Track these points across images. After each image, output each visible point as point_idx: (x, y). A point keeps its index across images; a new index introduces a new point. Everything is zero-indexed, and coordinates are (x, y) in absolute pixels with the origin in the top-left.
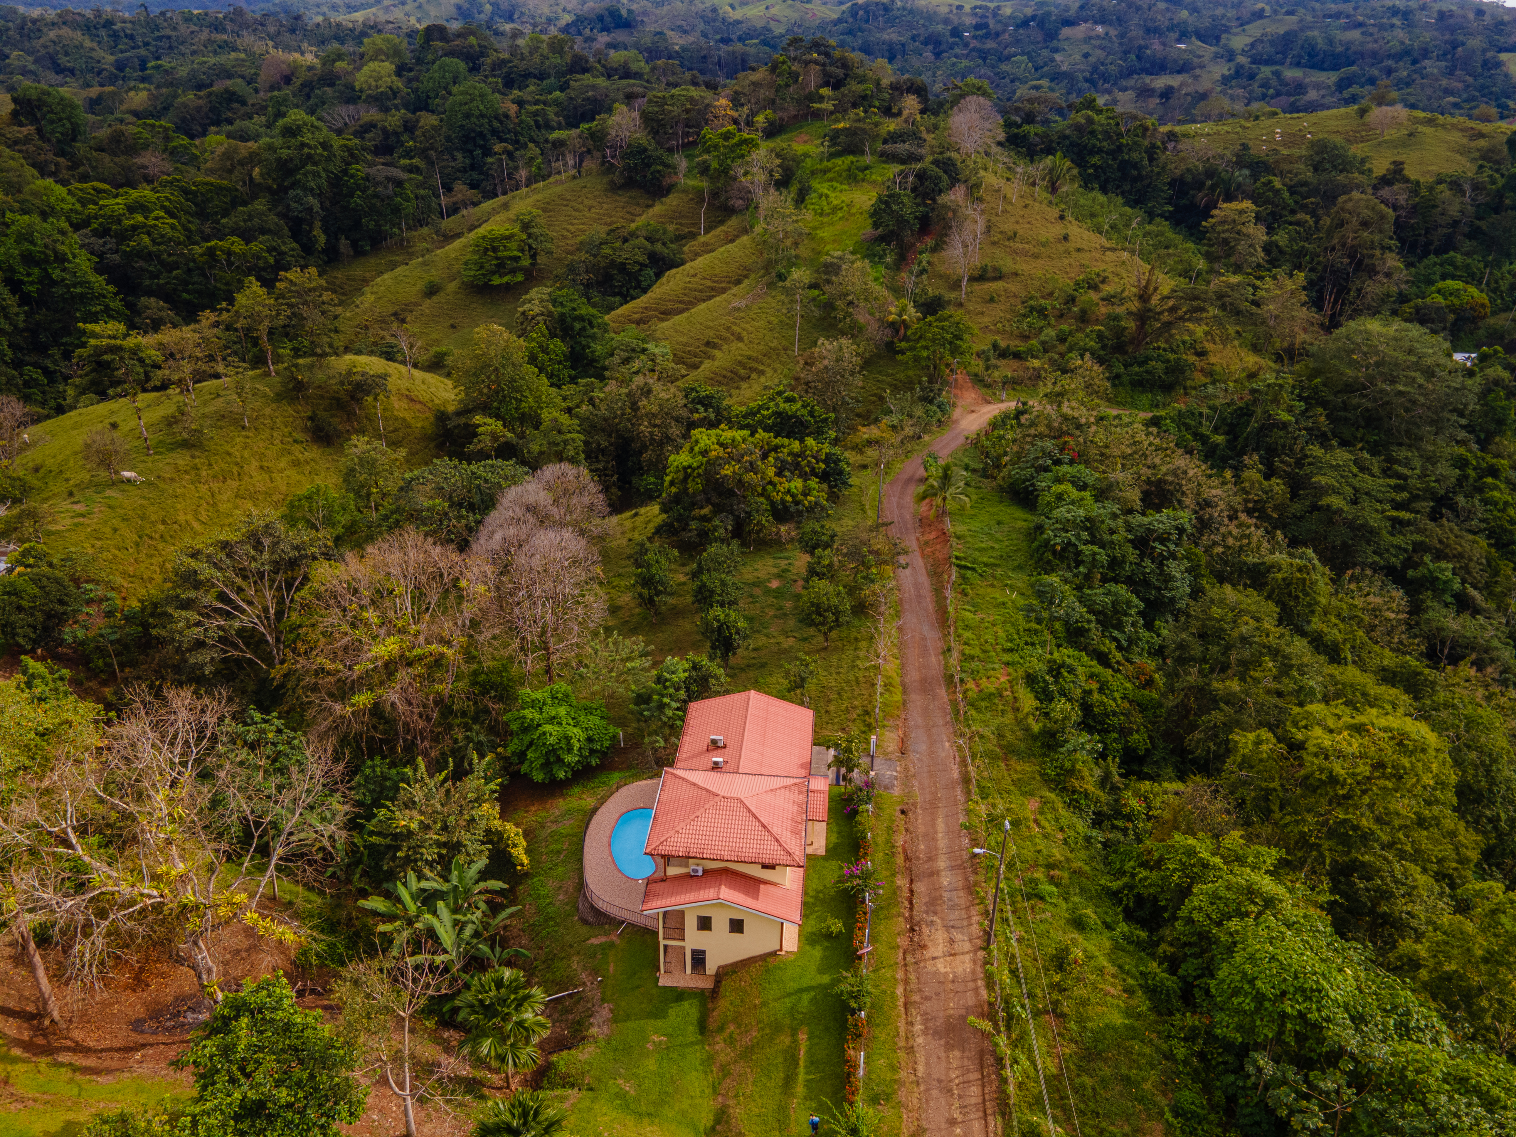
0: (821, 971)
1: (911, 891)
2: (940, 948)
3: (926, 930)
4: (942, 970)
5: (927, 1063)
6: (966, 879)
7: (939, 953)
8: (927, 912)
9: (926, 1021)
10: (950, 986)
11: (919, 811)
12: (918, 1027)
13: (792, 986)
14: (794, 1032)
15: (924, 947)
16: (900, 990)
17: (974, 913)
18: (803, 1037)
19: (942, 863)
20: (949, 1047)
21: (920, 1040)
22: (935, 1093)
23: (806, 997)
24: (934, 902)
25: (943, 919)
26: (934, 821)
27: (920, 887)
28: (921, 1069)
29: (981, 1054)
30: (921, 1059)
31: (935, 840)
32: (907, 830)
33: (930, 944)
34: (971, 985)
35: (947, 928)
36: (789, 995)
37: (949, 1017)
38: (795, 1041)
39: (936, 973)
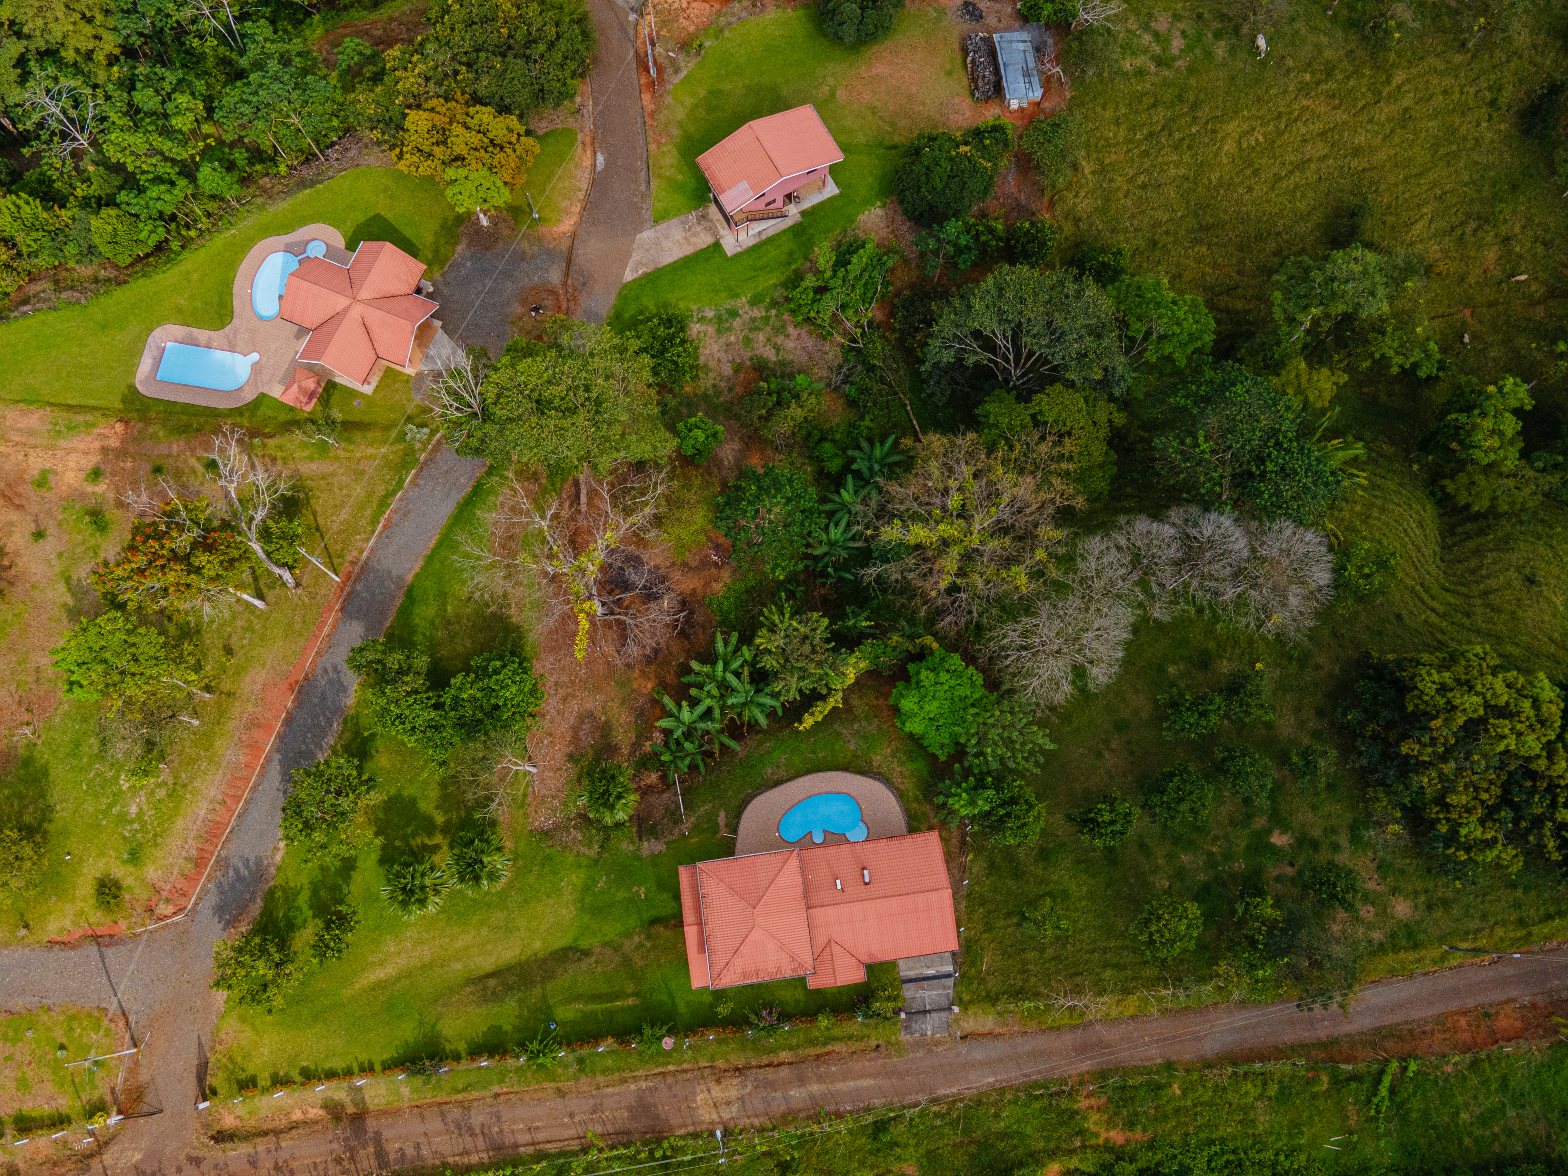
0: (688, 1004)
1: (779, 1065)
2: (720, 1094)
3: (736, 1081)
4: (698, 1098)
5: (613, 1094)
6: (800, 1111)
7: (714, 1094)
8: (756, 1080)
9: (649, 1089)
10: (684, 1106)
11: (880, 1062)
12: (644, 1085)
13: (673, 985)
14: (636, 994)
15: (718, 1082)
16: (671, 1068)
17: (762, 1119)
18: (630, 1002)
19: (815, 1088)
20: (630, 1109)
21: (633, 1087)
22: (592, 1101)
23: (664, 997)
24: (771, 1085)
25: (750, 1094)
26: (871, 1076)
27: (784, 1073)
28: (610, 1090)
29: (628, 1133)
30: (616, 1090)
31: (844, 1079)
32: (854, 1053)
33: (723, 1086)
34: (689, 1121)
35: (742, 1099)
36: (666, 985)
37: (655, 1106)
38: (628, 996)
39: (695, 1094)
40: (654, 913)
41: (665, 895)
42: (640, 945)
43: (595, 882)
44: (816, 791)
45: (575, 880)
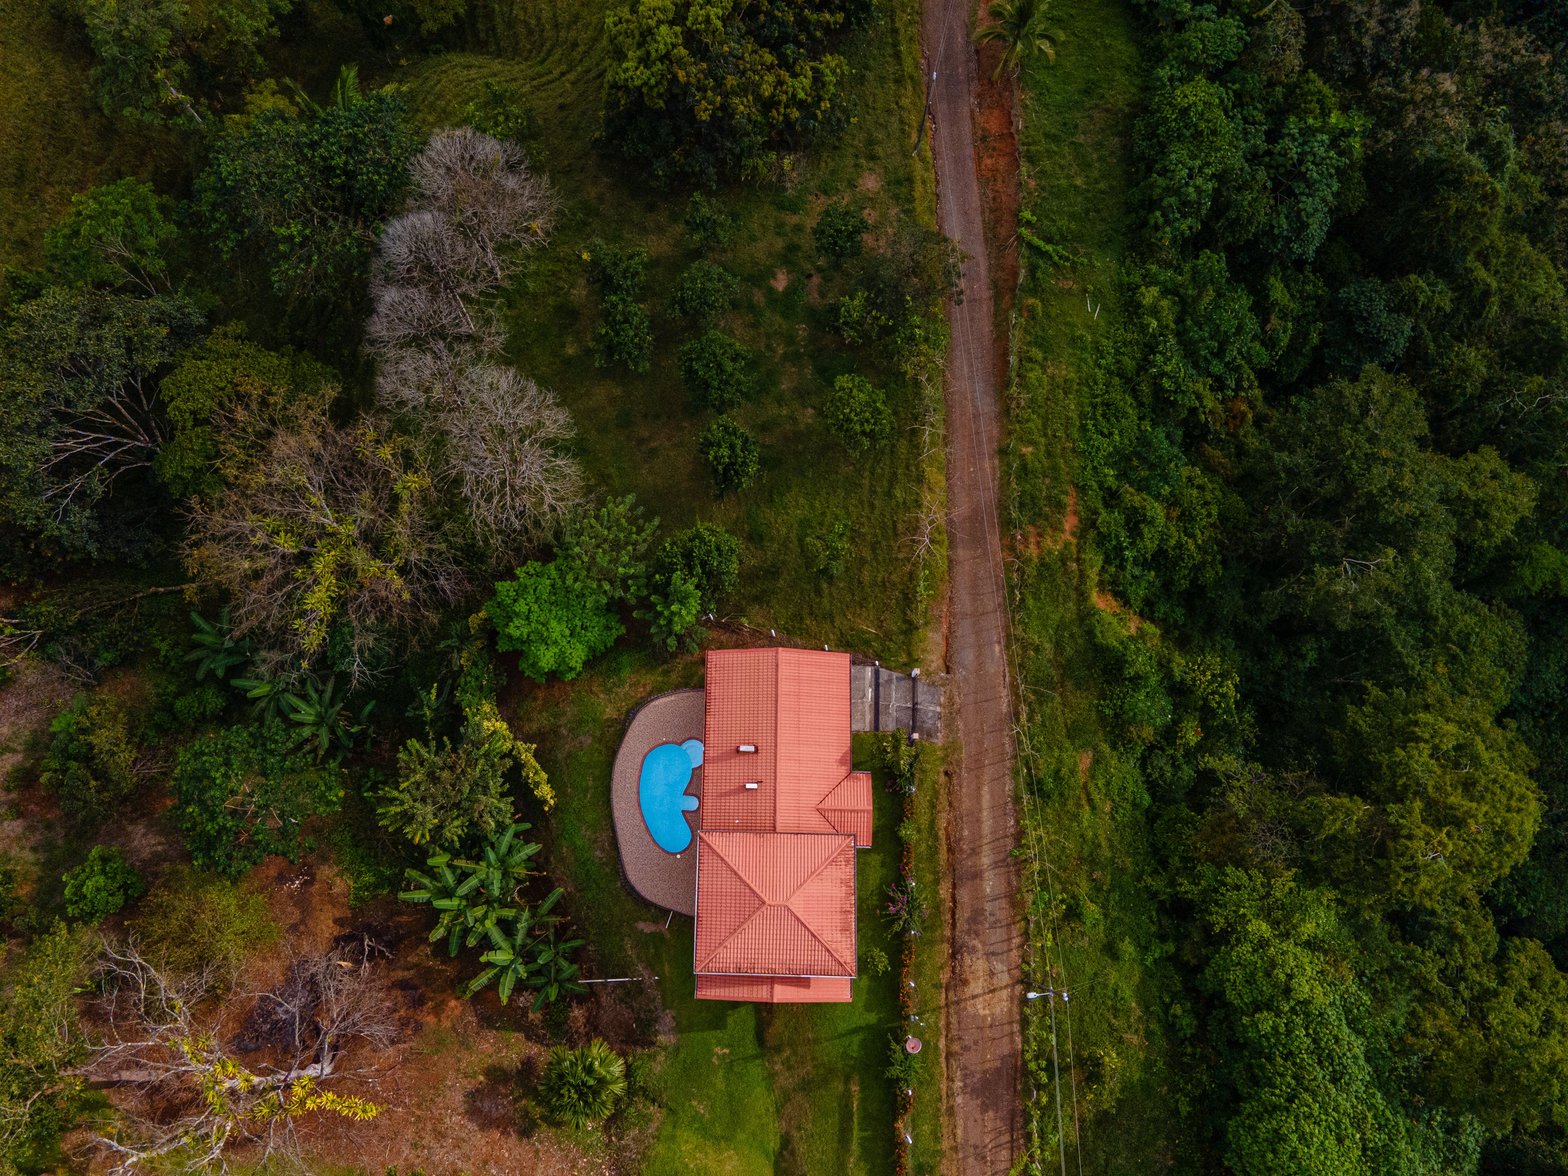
0: (868, 1008)
1: (954, 900)
2: (980, 982)
3: (967, 961)
4: (982, 1012)
5: (965, 1128)
6: (1009, 884)
7: (979, 991)
8: (968, 933)
9: (965, 1077)
10: (988, 1033)
11: (965, 774)
12: (958, 1084)
13: (842, 1027)
14: (847, 1079)
15: (965, 983)
16: (942, 1043)
17: (1015, 933)
18: (855, 1088)
19: (986, 860)
20: (984, 1108)
21: (959, 1100)
22: (971, 1160)
23: (857, 1039)
24: (977, 915)
25: (984, 944)
26: (979, 788)
27: (964, 895)
28: (959, 1132)
29: (1013, 1114)
30: (960, 1122)
31: (978, 821)
32: (950, 804)
33: (970, 977)
34: (1007, 1028)
35: (989, 955)
36: (841, 1036)
37: (985, 1072)
38: (847, 1090)
39: (975, 1016)
40: (750, 1037)
41: (730, 1021)
42: (786, 1063)
43: (696, 1117)
44: (634, 796)
45: (690, 1146)
